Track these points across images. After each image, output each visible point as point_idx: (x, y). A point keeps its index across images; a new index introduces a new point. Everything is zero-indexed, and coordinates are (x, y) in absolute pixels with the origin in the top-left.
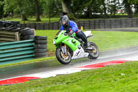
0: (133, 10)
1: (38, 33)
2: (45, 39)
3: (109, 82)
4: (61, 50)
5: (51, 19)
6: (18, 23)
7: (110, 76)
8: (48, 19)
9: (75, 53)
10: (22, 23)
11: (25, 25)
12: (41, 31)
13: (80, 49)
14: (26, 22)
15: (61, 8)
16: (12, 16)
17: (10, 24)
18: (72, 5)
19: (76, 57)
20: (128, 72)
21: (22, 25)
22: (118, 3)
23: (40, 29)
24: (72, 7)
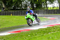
0: (35, 6)
3: (23, 39)
7: (23, 36)
13: (35, 20)
15: (2, 6)
18: (7, 4)
19: (34, 23)
20: (32, 35)
22: (28, 3)
24: (7, 5)
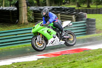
1: (89, 16)
2: (94, 20)
4: (36, 39)
5: (98, 6)
6: (74, 8)
8: (96, 6)
9: (50, 41)
10: (77, 8)
11: (79, 11)
12: (91, 15)
13: (54, 38)
14: (80, 8)
16: (69, 3)
17: (67, 10)
19: (51, 45)
21: (76, 10)
23: (90, 13)
